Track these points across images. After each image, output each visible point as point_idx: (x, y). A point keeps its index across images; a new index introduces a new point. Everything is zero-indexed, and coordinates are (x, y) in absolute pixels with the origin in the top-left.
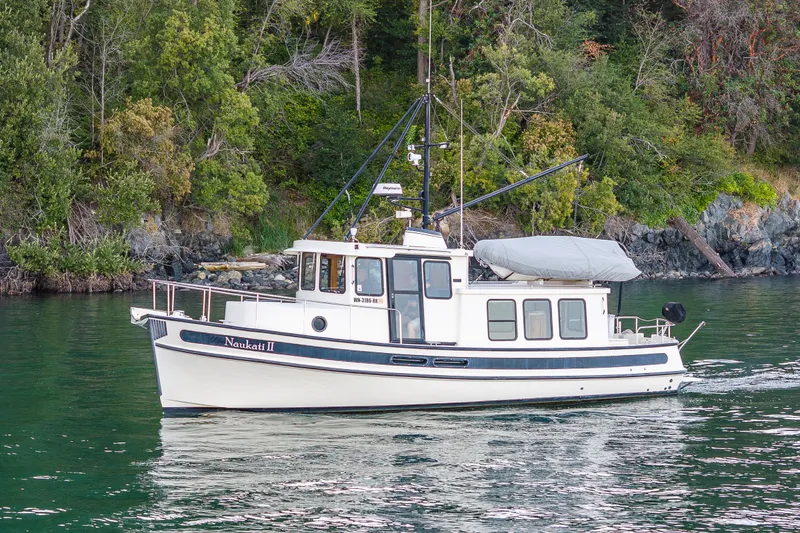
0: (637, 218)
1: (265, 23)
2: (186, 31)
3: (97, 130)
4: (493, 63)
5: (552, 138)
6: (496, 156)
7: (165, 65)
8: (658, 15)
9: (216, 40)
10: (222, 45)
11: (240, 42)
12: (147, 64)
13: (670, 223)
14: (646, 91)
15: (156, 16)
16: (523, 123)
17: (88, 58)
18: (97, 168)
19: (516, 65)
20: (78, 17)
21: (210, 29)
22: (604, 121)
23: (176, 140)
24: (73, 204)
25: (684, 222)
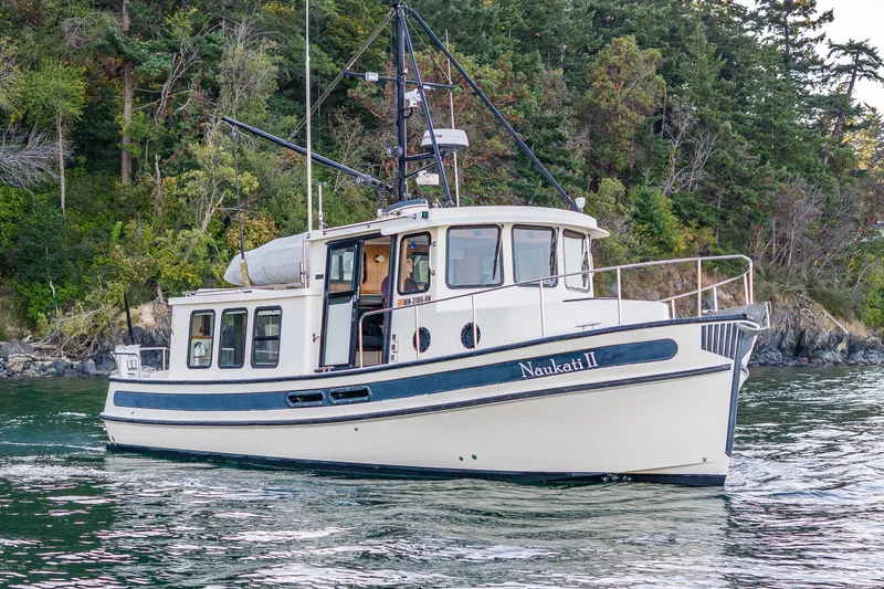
4: (200, 161)
5: (255, 236)
6: (202, 251)
8: (356, 121)
14: (345, 193)
16: (227, 221)
19: (222, 164)
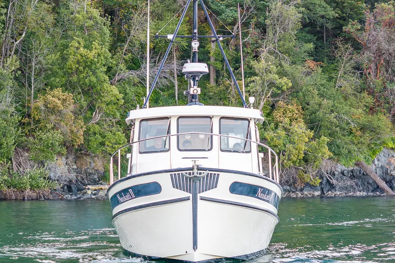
0: (338, 161)
1: (126, 46)
2: (82, 49)
3: (29, 107)
4: (257, 71)
5: (290, 115)
7: (69, 69)
8: (349, 45)
9: (99, 55)
10: (102, 58)
11: (112, 58)
12: (58, 69)
13: (357, 164)
14: (343, 88)
15: (63, 41)
16: (273, 106)
17: (25, 62)
18: (29, 128)
19: (270, 72)
20: (18, 42)
21: (95, 48)
22: (320, 105)
23: (74, 113)
24: (15, 149)
25: (365, 164)
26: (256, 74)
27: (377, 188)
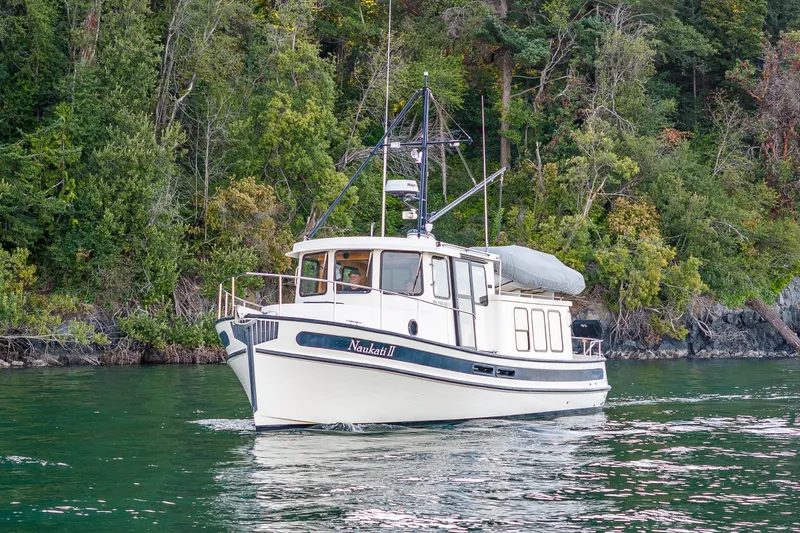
0: (718, 297)
1: (360, 106)
2: (288, 111)
3: (201, 209)
4: (581, 147)
5: (636, 220)
6: (585, 236)
7: (268, 144)
8: (735, 103)
9: (317, 121)
10: (323, 125)
11: (338, 126)
12: (250, 144)
13: (749, 304)
14: (725, 175)
15: (257, 98)
16: (607, 206)
17: (194, 132)
18: (201, 244)
19: (603, 149)
20: (181, 99)
21: (312, 110)
22: (687, 204)
23: (277, 218)
24: (179, 278)
25: (763, 303)
26: (578, 153)
27: (784, 344)
